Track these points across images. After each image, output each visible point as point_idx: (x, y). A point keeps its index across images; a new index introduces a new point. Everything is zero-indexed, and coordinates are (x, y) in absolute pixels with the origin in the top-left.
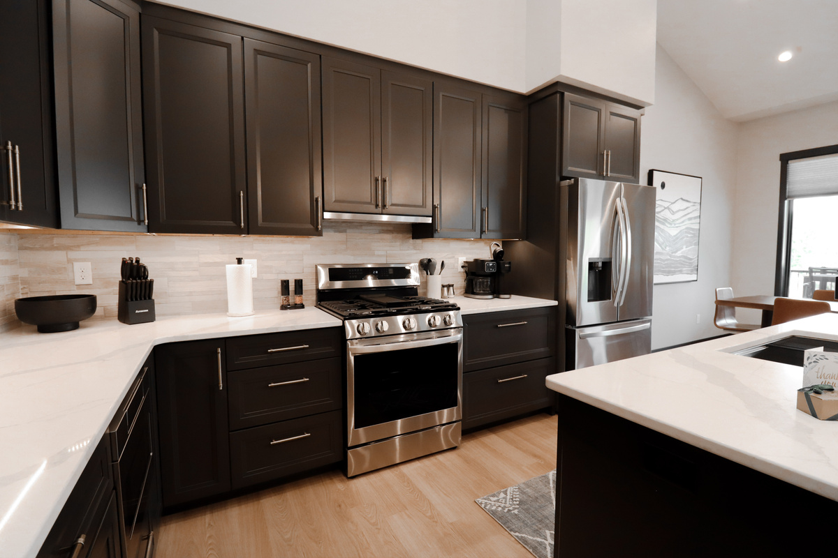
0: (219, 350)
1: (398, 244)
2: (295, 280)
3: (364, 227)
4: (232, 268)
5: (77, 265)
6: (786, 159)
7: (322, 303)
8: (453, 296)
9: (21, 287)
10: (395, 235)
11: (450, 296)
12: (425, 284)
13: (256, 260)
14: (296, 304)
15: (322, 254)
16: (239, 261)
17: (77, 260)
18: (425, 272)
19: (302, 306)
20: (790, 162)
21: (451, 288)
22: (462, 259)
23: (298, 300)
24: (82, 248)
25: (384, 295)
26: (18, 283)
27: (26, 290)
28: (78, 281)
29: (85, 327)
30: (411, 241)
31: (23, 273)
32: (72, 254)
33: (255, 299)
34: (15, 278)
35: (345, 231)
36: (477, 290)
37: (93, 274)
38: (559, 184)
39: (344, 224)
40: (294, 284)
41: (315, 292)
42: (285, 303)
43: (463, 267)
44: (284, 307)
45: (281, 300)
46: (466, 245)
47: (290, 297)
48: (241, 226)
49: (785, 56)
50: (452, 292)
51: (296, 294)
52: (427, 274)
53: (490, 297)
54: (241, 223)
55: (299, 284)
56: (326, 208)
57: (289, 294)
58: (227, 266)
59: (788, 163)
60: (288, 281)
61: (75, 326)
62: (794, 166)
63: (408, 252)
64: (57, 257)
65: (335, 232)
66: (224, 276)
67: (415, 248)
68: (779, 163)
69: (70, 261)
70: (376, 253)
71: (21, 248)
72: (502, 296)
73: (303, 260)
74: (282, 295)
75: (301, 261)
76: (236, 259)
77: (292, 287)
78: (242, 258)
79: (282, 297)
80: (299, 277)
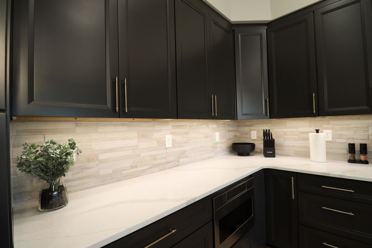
0: (293, 178)
2: (361, 144)
4: (313, 135)
5: (252, 132)
9: (238, 139)
13: (331, 130)
14: (361, 160)
16: (317, 131)
17: (252, 130)
19: (366, 162)
23: (362, 158)
24: (254, 126)
26: (237, 138)
27: (239, 140)
28: (253, 138)
29: (251, 155)
31: (238, 134)
32: (251, 128)
33: (328, 153)
34: (236, 136)
37: (257, 136)
40: (359, 146)
42: (352, 158)
44: (350, 161)
45: (349, 156)
47: (356, 155)
48: (313, 112)
51: (361, 153)
55: (364, 147)
57: (355, 153)
58: (310, 134)
60: (354, 144)
61: (248, 155)
64: (247, 129)
66: (308, 139)
69: (250, 131)
71: (238, 126)
73: (368, 131)
74: (349, 153)
75: (367, 131)
76: (316, 130)
77: (357, 148)
78: (319, 130)
79: (349, 154)
80: (364, 142)
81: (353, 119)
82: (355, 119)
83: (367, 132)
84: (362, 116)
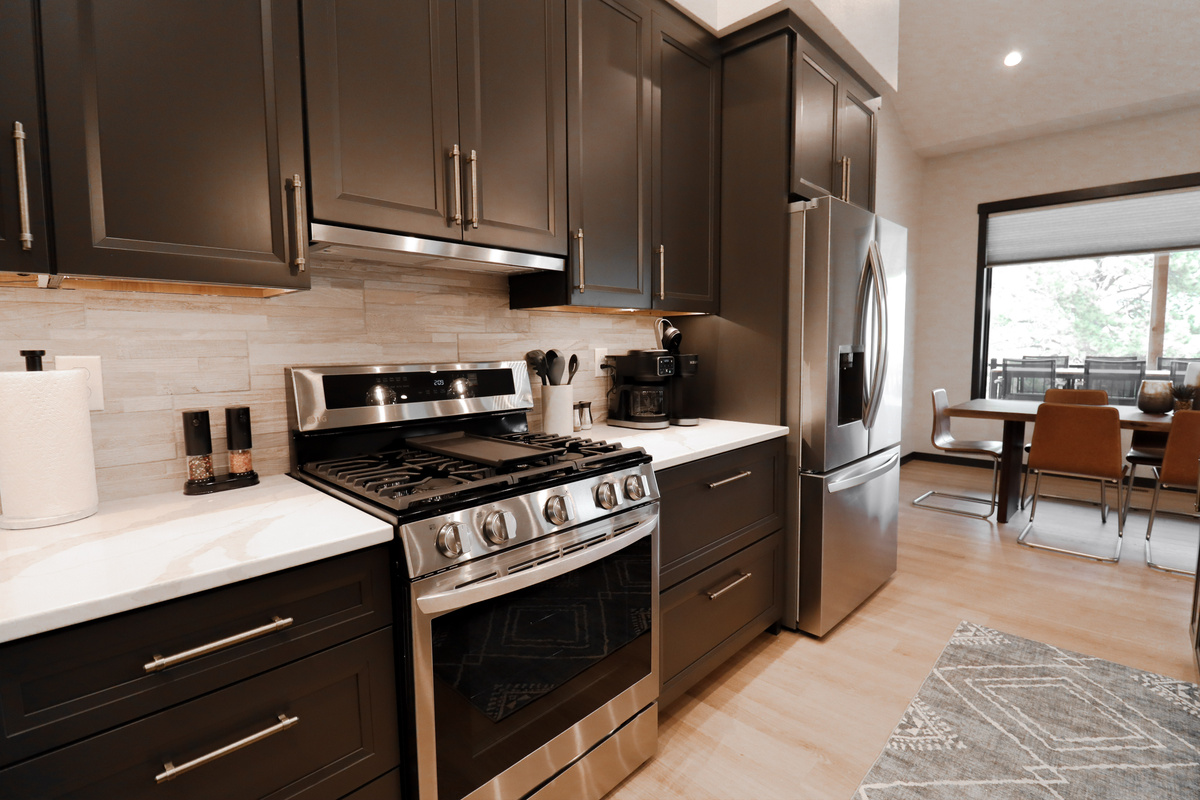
1: (482, 318)
2: (229, 412)
3: (404, 278)
6: (986, 210)
7: (310, 466)
8: (590, 426)
10: (474, 298)
11: (584, 427)
12: (542, 403)
13: (97, 358)
14: (232, 475)
15: (302, 342)
16: (34, 360)
18: (539, 379)
19: (250, 479)
20: (990, 215)
21: (586, 410)
22: (601, 353)
23: (238, 463)
25: (461, 434)
30: (508, 313)
35: (359, 286)
36: (638, 411)
38: (788, 208)
39: (357, 268)
40: (223, 420)
41: (285, 438)
42: (201, 474)
43: (602, 367)
44: (194, 488)
45: (185, 467)
46: (606, 324)
47: (214, 457)
48: (21, 243)
49: (1013, 59)
50: (588, 418)
51: (230, 446)
52: (544, 383)
53: (664, 424)
54: (20, 230)
55: (239, 421)
56: (317, 214)
57: (209, 450)
59: (987, 217)
60: (207, 413)
62: (997, 221)
63: (501, 336)
65: (334, 285)
67: (515, 329)
68: (977, 217)
70: (436, 338)
72: (683, 421)
73: (247, 357)
74: (189, 453)
75: (243, 357)
76: (23, 353)
77: (218, 428)
78: (42, 353)
79: (188, 458)
80: (238, 402)
81: (195, 307)
82: (199, 307)
83: (245, 359)
84: (223, 299)
